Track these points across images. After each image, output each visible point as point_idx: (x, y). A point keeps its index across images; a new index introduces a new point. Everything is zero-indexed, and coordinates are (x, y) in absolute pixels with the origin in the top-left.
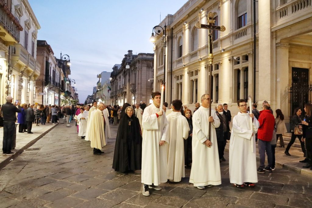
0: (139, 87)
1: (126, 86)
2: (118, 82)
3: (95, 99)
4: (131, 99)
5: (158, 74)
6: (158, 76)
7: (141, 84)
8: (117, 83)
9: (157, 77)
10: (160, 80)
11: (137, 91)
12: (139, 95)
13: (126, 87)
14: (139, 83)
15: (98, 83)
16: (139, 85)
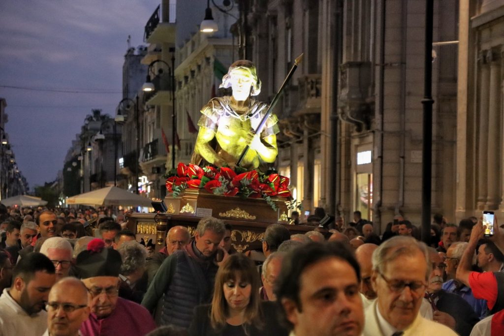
0: (390, 89)
1: (316, 76)
2: (281, 35)
3: (134, 147)
4: (348, 167)
5: (483, 10)
6: (478, 28)
7: (403, 63)
8: (275, 40)
9: (475, 33)
10: (489, 55)
11: (378, 116)
12: (390, 142)
13: (318, 82)
14: (388, 59)
15: (153, 22)
16: (391, 76)
